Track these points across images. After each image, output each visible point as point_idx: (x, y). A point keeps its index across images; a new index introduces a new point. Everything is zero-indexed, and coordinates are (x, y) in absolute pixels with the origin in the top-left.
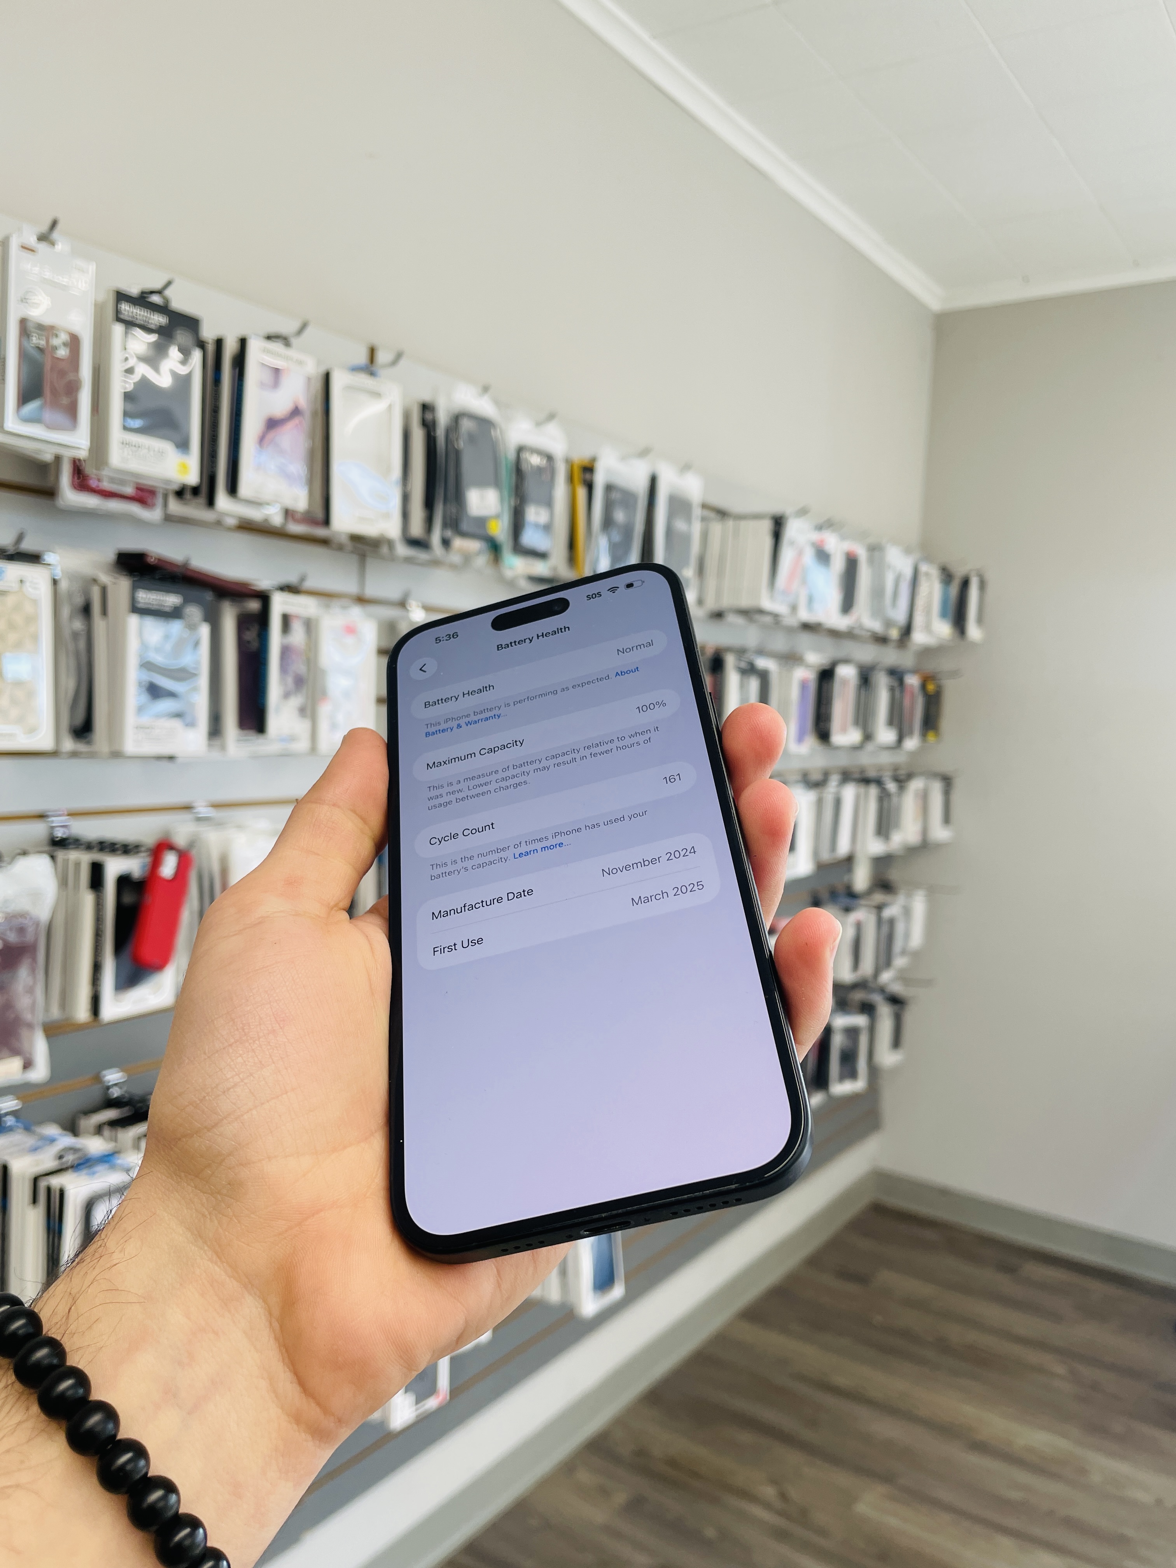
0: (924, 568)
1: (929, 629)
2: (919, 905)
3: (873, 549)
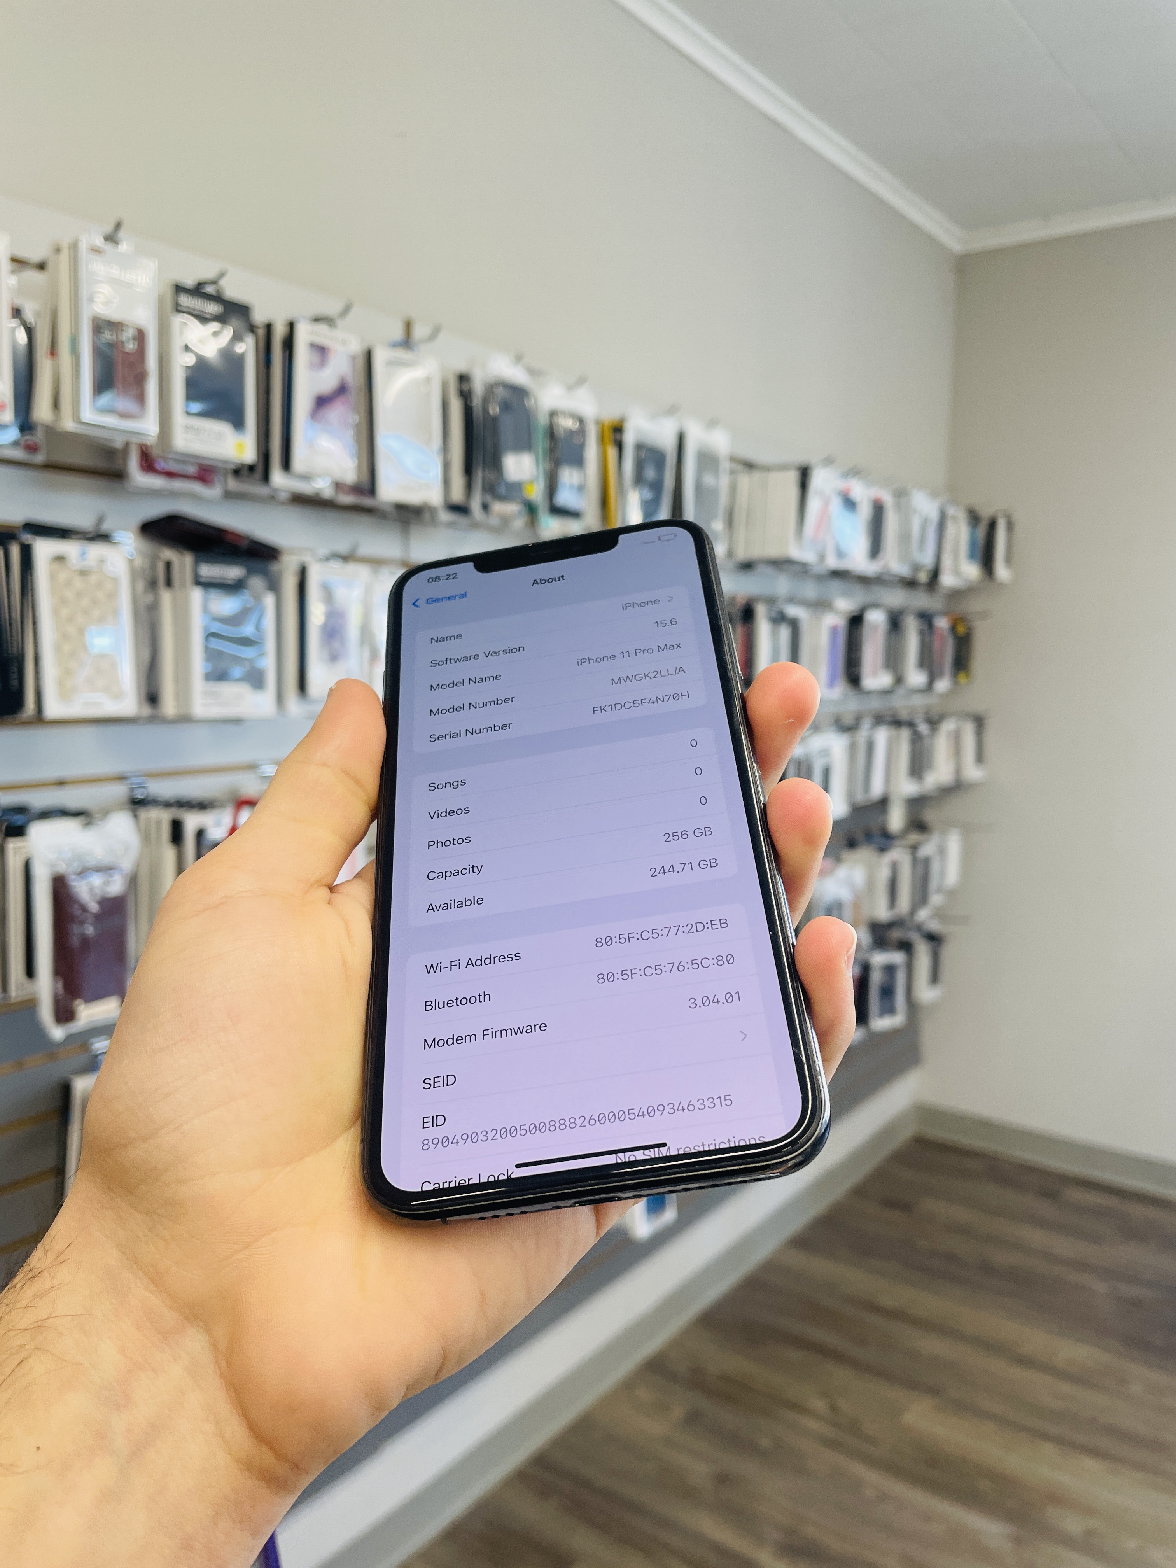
0: (951, 511)
1: (956, 572)
2: (954, 844)
3: (901, 494)
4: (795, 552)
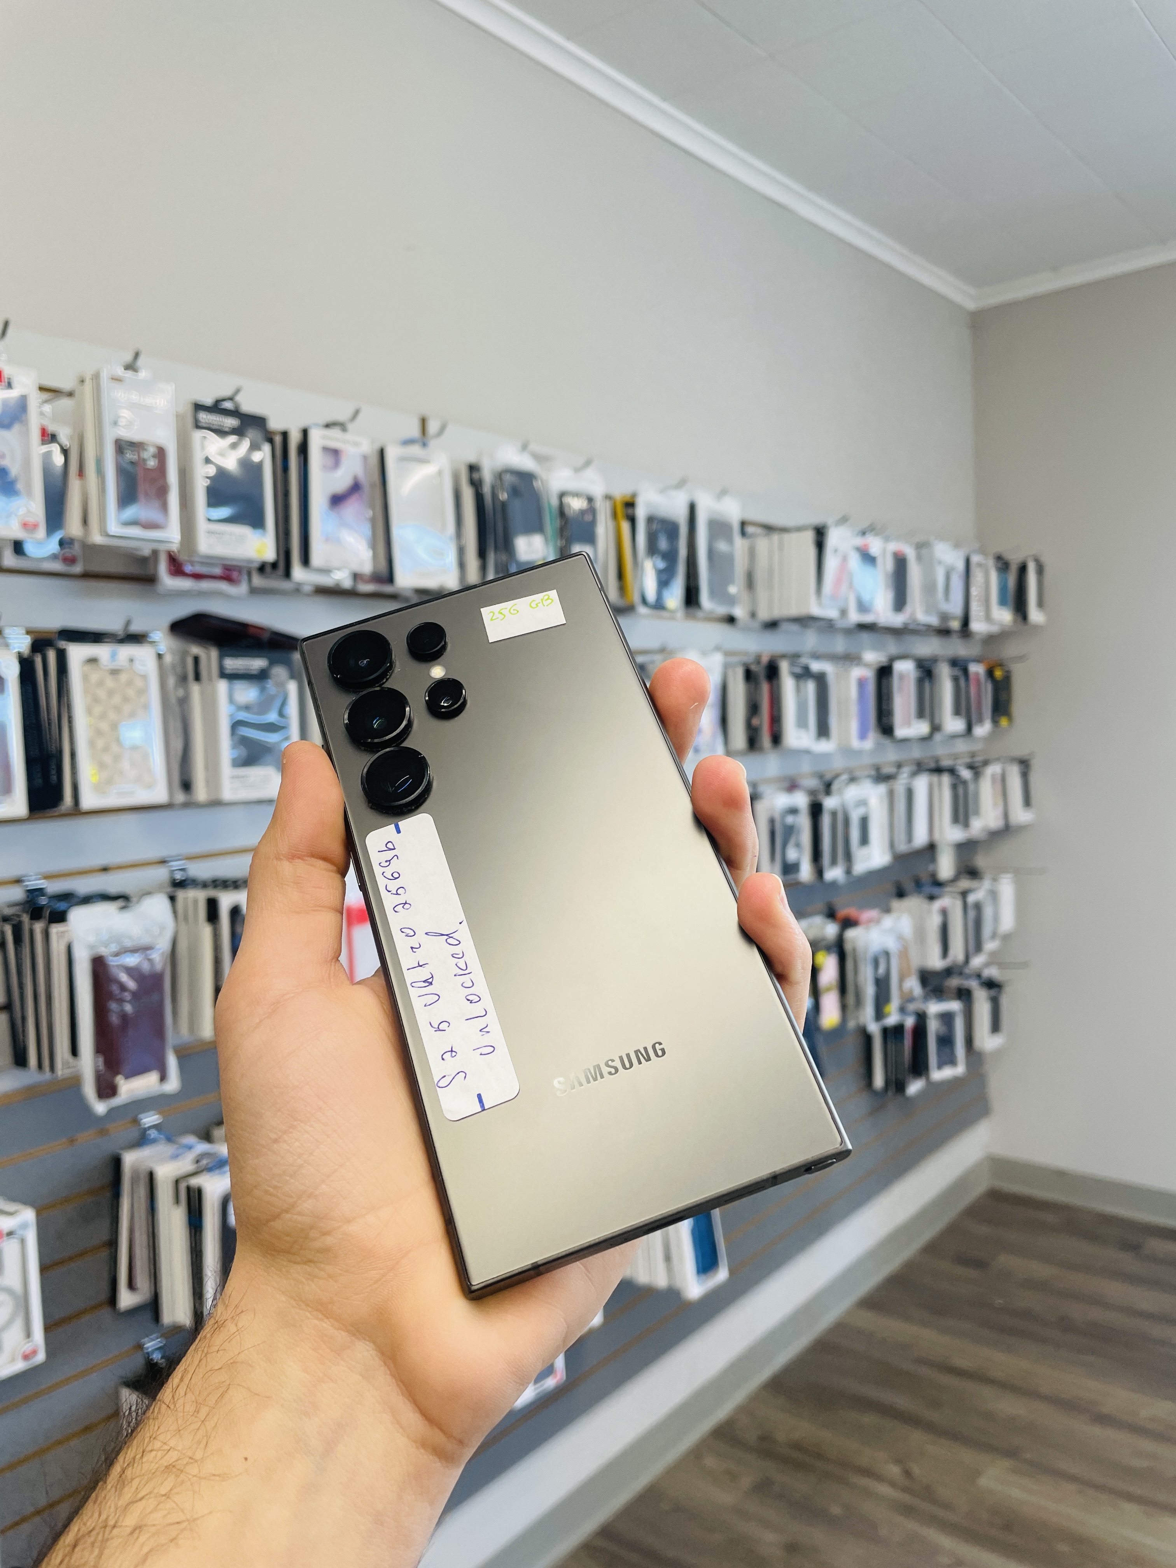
0: (975, 559)
1: (988, 618)
2: (1007, 889)
3: (921, 546)
4: (815, 610)
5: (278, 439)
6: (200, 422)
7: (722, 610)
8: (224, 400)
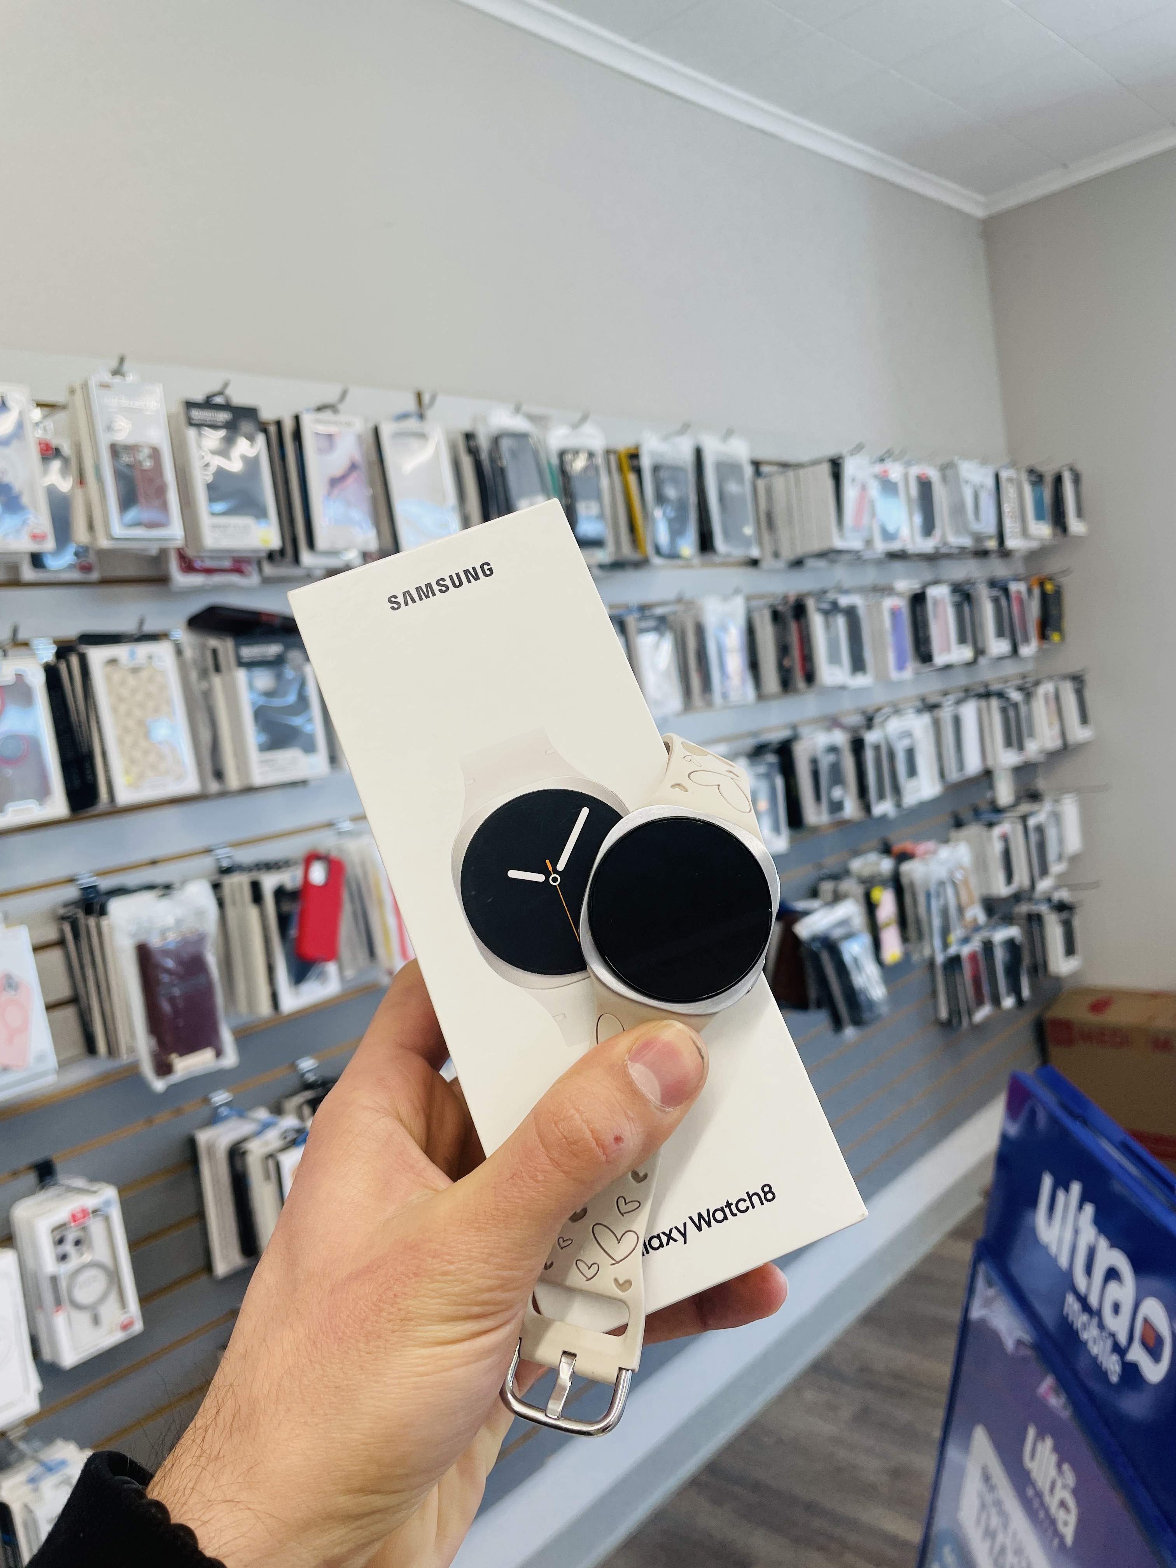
0: (1007, 474)
3: (946, 468)
4: (839, 543)
5: (272, 429)
6: (193, 419)
7: (739, 553)
8: (215, 395)
